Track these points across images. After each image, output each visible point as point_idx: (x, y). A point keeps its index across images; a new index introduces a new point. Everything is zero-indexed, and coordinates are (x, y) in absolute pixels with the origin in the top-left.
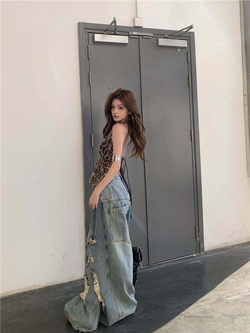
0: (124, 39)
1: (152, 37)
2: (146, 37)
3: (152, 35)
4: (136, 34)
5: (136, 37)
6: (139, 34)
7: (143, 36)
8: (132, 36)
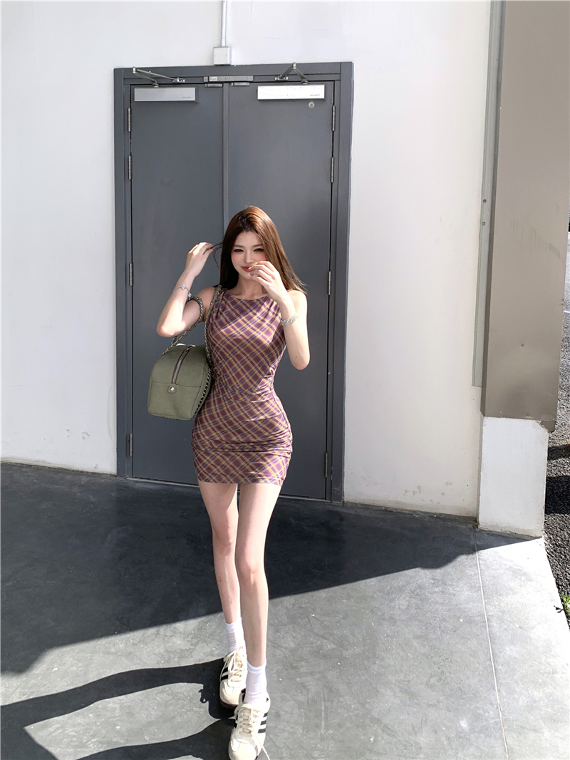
0: (188, 94)
1: (250, 82)
2: (236, 84)
3: (250, 78)
4: (216, 80)
5: (216, 85)
6: (223, 79)
7: (230, 82)
8: (209, 85)
